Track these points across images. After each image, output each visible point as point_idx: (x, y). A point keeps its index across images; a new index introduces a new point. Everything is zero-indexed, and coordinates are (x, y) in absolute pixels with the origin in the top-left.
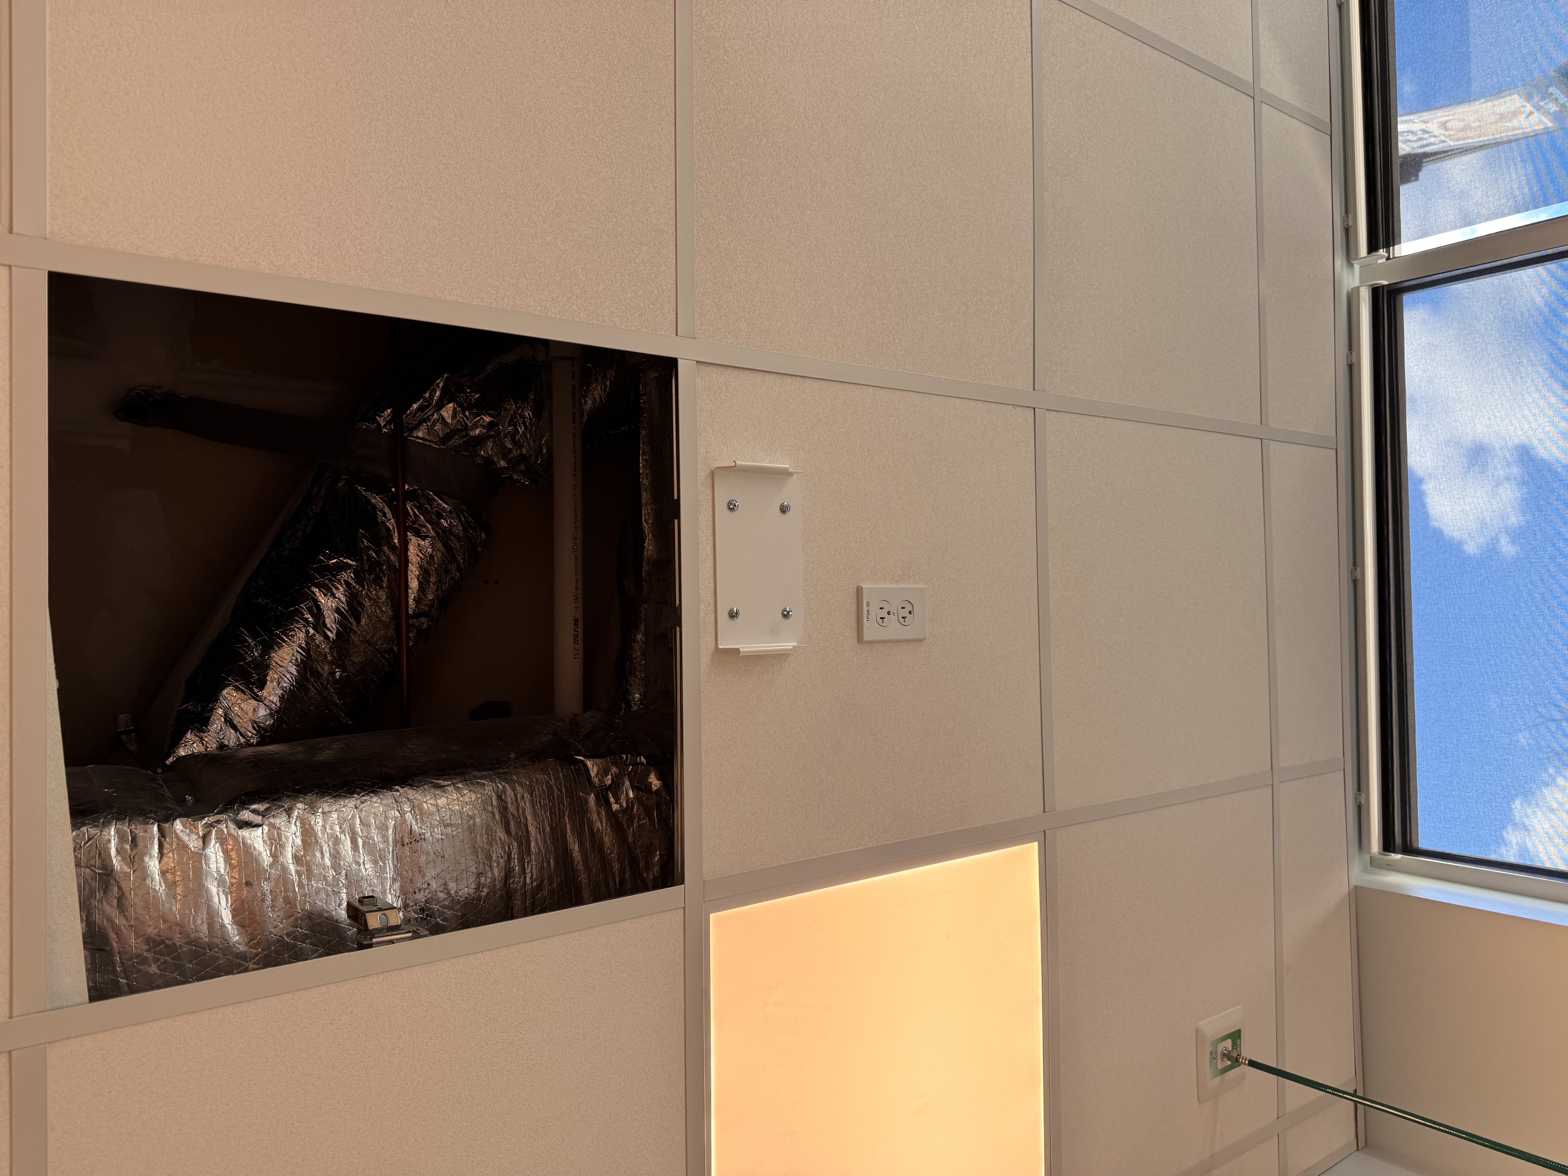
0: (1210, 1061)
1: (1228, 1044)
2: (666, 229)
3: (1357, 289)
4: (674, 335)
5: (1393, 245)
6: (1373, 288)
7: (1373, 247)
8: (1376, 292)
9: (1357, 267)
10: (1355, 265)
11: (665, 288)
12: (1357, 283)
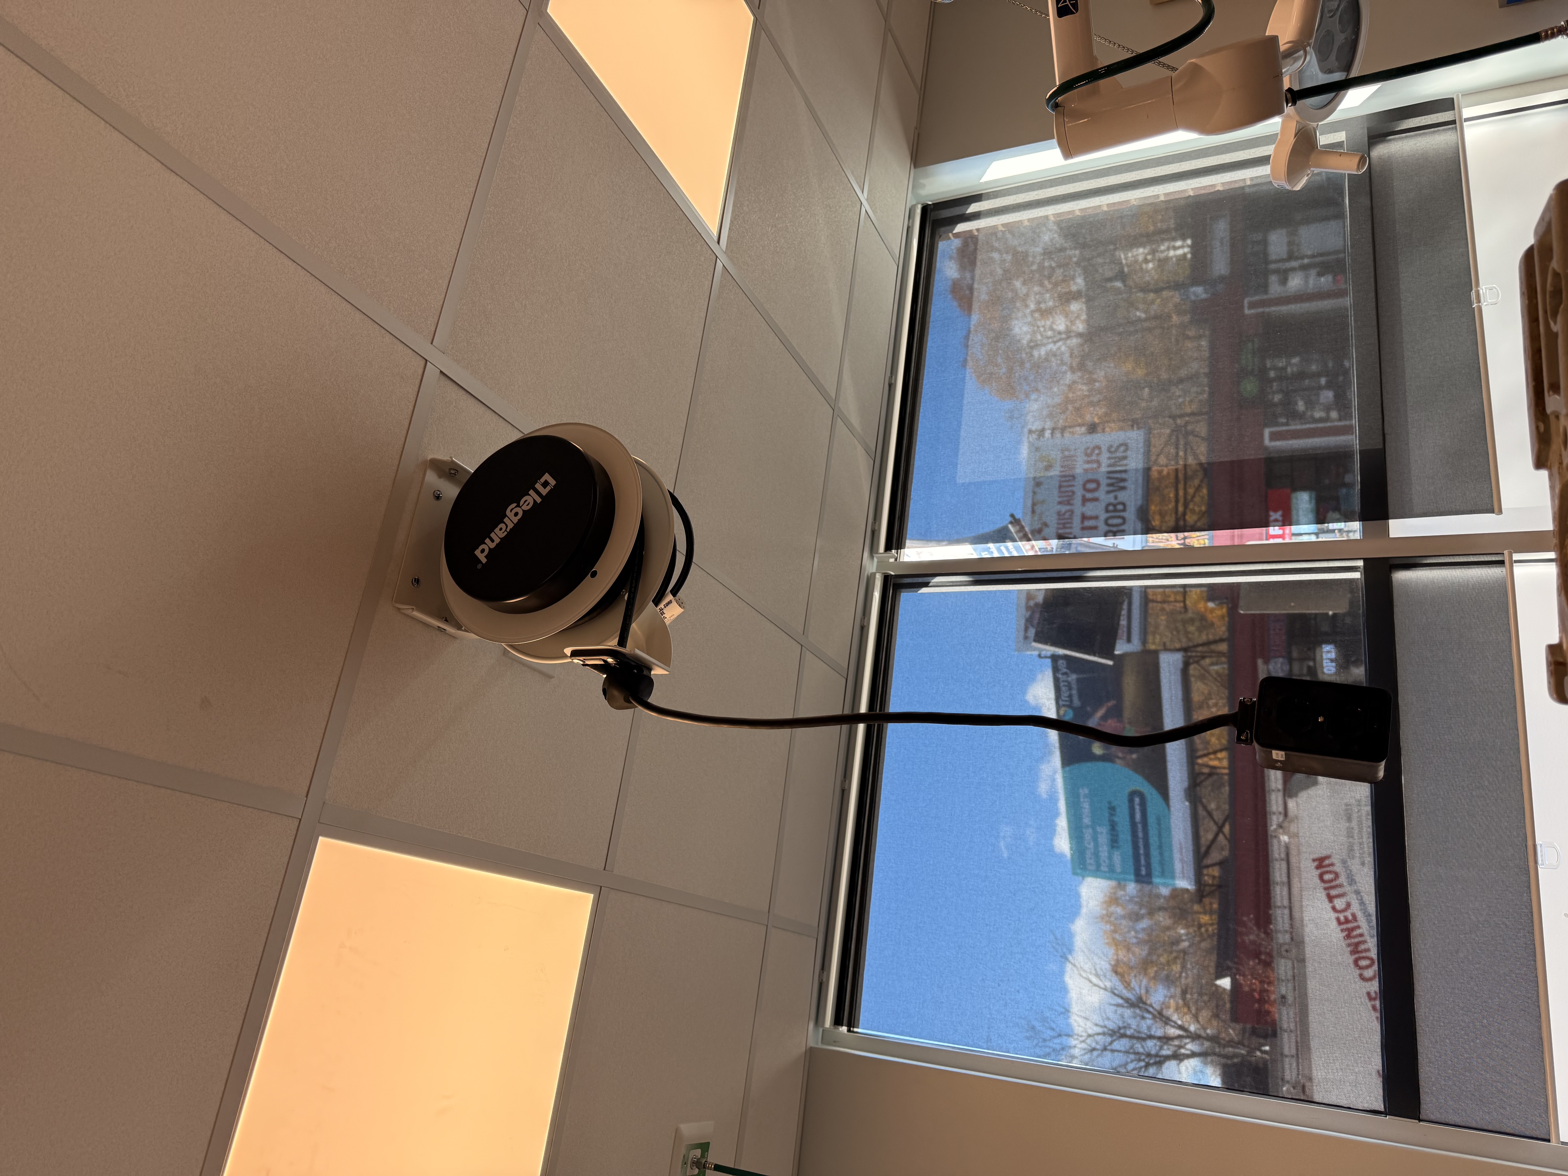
0: (682, 1164)
1: (698, 1153)
2: (446, 266)
3: (874, 575)
4: (429, 343)
5: (901, 549)
6: (885, 576)
7: (888, 548)
8: (886, 578)
9: (875, 560)
10: (875, 558)
11: (433, 306)
12: (874, 571)
